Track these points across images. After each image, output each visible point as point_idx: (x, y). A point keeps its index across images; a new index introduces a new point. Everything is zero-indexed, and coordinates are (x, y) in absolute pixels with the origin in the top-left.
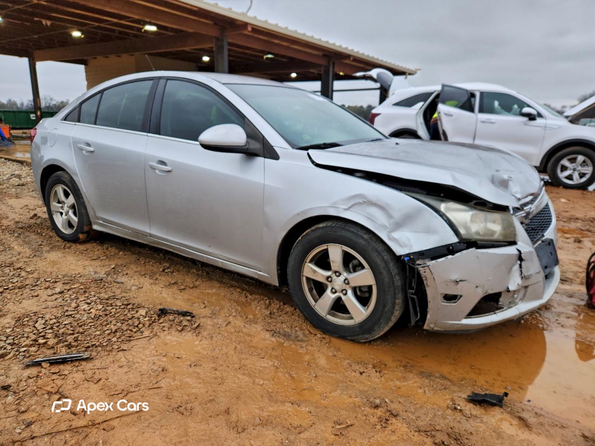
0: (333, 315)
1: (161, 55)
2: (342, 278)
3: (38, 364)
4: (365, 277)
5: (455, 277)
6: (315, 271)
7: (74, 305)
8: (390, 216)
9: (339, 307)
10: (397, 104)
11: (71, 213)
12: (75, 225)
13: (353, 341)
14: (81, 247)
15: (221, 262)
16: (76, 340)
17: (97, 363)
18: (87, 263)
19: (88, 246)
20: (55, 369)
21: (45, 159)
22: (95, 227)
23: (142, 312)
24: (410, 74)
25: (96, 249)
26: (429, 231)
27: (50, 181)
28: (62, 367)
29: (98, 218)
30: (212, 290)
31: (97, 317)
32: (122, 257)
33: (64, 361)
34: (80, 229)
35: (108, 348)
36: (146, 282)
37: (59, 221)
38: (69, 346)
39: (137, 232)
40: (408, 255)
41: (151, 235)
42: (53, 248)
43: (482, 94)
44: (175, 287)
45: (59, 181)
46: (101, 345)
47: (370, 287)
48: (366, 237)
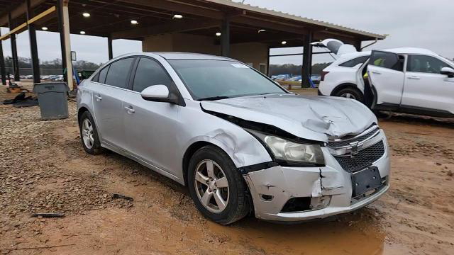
0: (210, 206)
1: (188, 33)
2: (213, 182)
3: (36, 216)
4: (224, 182)
5: (267, 183)
6: (200, 177)
7: (71, 188)
8: (235, 143)
9: (212, 201)
10: (342, 65)
11: (91, 136)
12: (93, 143)
13: (218, 223)
14: (94, 157)
15: (157, 169)
16: (62, 207)
17: (66, 219)
18: (92, 166)
19: (99, 157)
20: (44, 220)
21: (82, 102)
22: (102, 145)
23: (105, 195)
24: (379, 39)
25: (102, 159)
26: (255, 153)
27: (82, 116)
28: (48, 219)
29: (103, 140)
30: (154, 187)
31: (80, 196)
32: (114, 164)
33: (50, 216)
34: (94, 147)
35: (76, 212)
36: (118, 179)
37: (86, 140)
38: (57, 209)
39: (121, 149)
40: (242, 168)
41: (127, 151)
42: (79, 156)
43: (410, 56)
44: (133, 183)
45: (87, 117)
46: (73, 210)
47: (227, 188)
48: (223, 155)
